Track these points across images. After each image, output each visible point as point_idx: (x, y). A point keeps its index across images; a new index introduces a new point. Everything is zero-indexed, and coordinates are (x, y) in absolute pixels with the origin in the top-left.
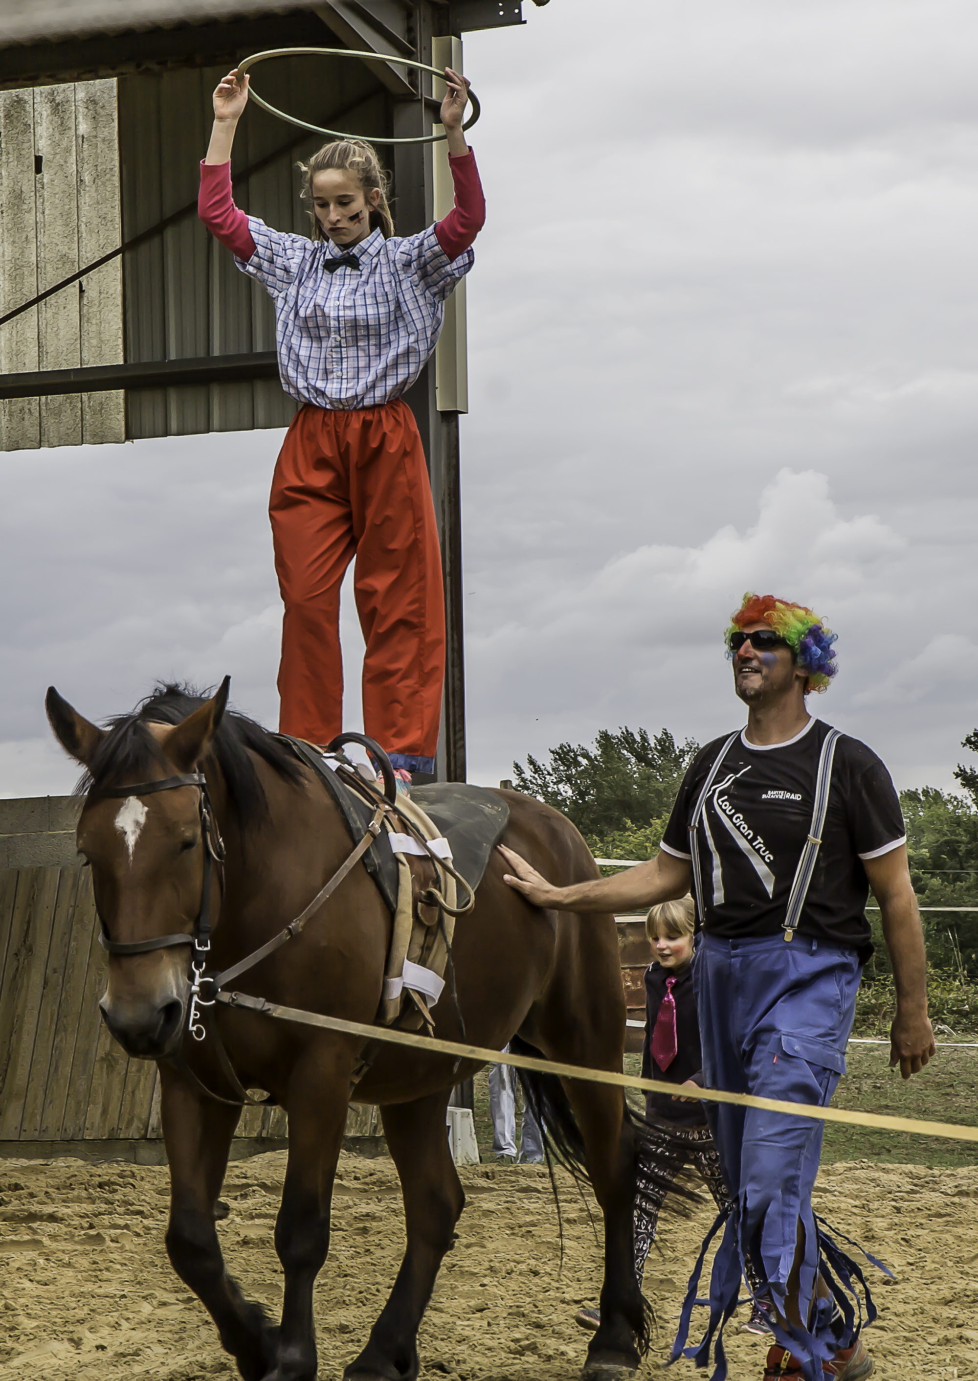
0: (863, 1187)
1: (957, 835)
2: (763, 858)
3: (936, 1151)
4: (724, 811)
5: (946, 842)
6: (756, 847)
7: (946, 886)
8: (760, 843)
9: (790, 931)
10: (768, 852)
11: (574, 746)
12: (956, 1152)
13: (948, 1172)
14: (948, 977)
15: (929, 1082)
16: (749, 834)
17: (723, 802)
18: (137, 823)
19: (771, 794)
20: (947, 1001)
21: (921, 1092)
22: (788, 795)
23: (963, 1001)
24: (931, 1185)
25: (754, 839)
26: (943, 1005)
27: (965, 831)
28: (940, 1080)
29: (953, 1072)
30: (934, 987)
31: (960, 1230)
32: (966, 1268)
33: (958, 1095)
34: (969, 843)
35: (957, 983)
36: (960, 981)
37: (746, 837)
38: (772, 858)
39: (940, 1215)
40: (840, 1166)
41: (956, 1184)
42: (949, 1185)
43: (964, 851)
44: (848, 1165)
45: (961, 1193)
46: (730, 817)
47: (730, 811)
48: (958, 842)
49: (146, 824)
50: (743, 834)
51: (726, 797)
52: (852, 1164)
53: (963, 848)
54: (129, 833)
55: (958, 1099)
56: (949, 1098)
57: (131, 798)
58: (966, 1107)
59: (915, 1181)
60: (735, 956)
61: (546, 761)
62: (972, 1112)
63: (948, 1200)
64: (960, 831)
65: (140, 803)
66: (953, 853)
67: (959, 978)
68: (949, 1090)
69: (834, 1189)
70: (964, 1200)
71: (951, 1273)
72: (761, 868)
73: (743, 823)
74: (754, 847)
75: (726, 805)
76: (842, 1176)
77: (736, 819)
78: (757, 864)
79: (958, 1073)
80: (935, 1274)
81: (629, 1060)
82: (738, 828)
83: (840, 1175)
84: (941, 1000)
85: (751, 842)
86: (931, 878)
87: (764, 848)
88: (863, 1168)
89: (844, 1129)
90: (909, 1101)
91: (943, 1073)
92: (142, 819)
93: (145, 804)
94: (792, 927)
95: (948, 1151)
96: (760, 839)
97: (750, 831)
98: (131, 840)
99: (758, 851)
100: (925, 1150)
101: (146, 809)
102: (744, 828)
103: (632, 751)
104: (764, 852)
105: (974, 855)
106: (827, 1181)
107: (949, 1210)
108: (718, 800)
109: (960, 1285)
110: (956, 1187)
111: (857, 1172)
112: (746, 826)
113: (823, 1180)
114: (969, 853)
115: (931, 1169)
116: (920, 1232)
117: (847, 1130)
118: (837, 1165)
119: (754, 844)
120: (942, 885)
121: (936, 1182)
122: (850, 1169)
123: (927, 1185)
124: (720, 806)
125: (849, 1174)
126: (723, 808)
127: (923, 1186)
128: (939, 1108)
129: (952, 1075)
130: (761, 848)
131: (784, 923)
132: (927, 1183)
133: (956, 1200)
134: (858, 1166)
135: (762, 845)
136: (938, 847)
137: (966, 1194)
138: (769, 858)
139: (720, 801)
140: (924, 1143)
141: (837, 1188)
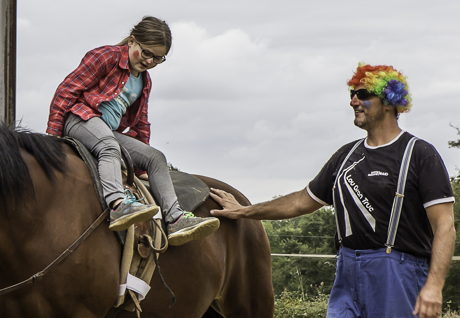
1: (318, 221)
2: (368, 209)
4: (349, 184)
5: (311, 224)
6: (364, 203)
7: (310, 250)
8: (366, 201)
9: (389, 247)
10: (371, 206)
14: (296, 297)
16: (361, 196)
17: (349, 178)
19: (372, 174)
20: (294, 310)
22: (380, 174)
23: (303, 310)
25: (363, 199)
26: (292, 312)
27: (322, 218)
30: (287, 302)
34: (324, 225)
35: (301, 300)
36: (302, 299)
37: (359, 198)
38: (373, 210)
43: (321, 230)
46: (352, 187)
47: (352, 184)
48: (319, 225)
50: (358, 196)
51: (350, 176)
53: (321, 228)
60: (358, 260)
64: (320, 218)
66: (315, 231)
67: (302, 297)
72: (368, 216)
73: (358, 190)
74: (363, 203)
75: (350, 181)
77: (356, 189)
78: (365, 213)
82: (356, 193)
84: (291, 309)
85: (361, 200)
86: (303, 244)
87: (369, 204)
94: (391, 245)
96: (366, 199)
97: (361, 195)
99: (365, 205)
102: (359, 193)
104: (368, 206)
105: (327, 232)
108: (346, 177)
112: (359, 192)
114: (324, 231)
119: (363, 202)
120: (308, 249)
124: (347, 181)
126: (349, 182)
130: (367, 204)
131: (386, 243)
135: (368, 203)
136: (307, 227)
138: (371, 209)
139: (347, 178)
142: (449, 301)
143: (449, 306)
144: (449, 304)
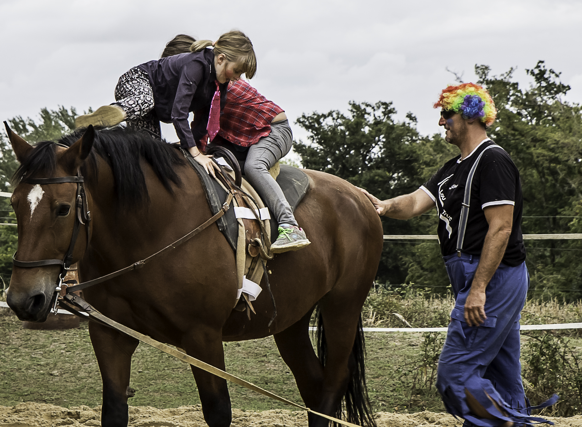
0: (197, 423)
3: (252, 400)
8: (445, 213)
9: (459, 252)
11: (25, 119)
12: (265, 401)
13: (256, 413)
15: (250, 353)
18: (38, 199)
21: (244, 360)
24: (243, 422)
28: (258, 352)
29: (267, 346)
33: (269, 362)
40: (182, 409)
41: (260, 421)
44: (188, 408)
49: (42, 200)
52: (190, 407)
54: (33, 203)
55: (269, 364)
56: (263, 364)
57: (38, 185)
58: (274, 370)
62: (278, 373)
65: (41, 189)
68: (265, 358)
69: (177, 424)
76: (183, 416)
79: (270, 347)
81: (45, 335)
83: (182, 414)
88: (198, 410)
89: (191, 384)
90: (236, 365)
91: (260, 347)
92: (41, 197)
93: (43, 190)
94: (460, 249)
95: (261, 400)
98: (33, 207)
100: (245, 399)
101: (43, 192)
103: (67, 122)
106: (173, 419)
110: (260, 423)
111: (194, 413)
113: (170, 418)
115: (244, 411)
117: (192, 385)
118: (181, 408)
121: (247, 420)
122: (189, 411)
123: (240, 422)
125: (188, 414)
127: (238, 423)
128: (256, 371)
129: (267, 349)
130: (446, 215)
131: (456, 248)
132: (241, 420)
134: (195, 409)
140: (244, 394)
141: (179, 423)
142: (449, 285)
143: (449, 291)
144: (449, 288)
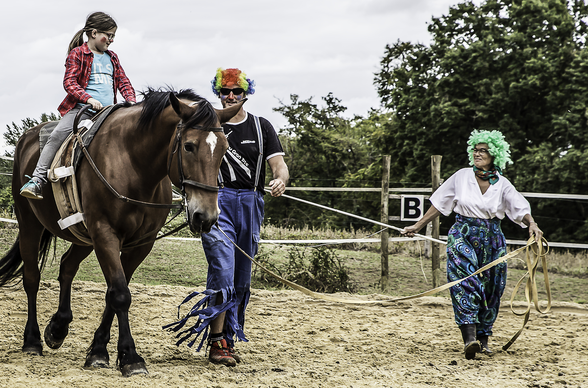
9: (256, 188)
16: (240, 157)
19: (244, 142)
22: (250, 142)
31: (151, 309)
32: (149, 322)
39: (145, 303)
42: (151, 292)
45: (155, 295)
49: (217, 143)
50: (237, 158)
54: (212, 146)
55: (162, 260)
56: (159, 260)
59: (138, 290)
61: (20, 125)
63: (149, 297)
65: (215, 135)
70: (156, 297)
71: (142, 323)
73: (236, 153)
78: (244, 167)
80: (137, 324)
87: (246, 162)
92: (216, 141)
94: (256, 186)
99: (243, 163)
101: (217, 138)
107: (149, 301)
109: (145, 328)
112: (238, 155)
116: (136, 308)
121: (146, 290)
128: (154, 263)
132: (143, 290)
133: (153, 297)
137: (158, 295)
